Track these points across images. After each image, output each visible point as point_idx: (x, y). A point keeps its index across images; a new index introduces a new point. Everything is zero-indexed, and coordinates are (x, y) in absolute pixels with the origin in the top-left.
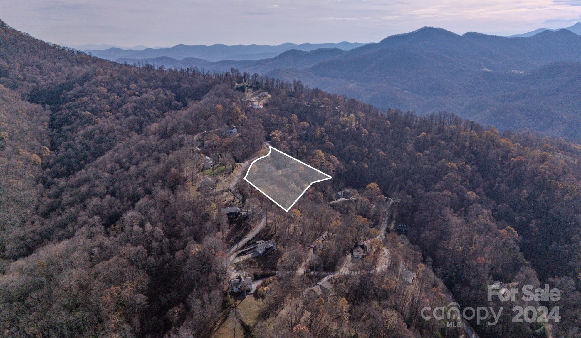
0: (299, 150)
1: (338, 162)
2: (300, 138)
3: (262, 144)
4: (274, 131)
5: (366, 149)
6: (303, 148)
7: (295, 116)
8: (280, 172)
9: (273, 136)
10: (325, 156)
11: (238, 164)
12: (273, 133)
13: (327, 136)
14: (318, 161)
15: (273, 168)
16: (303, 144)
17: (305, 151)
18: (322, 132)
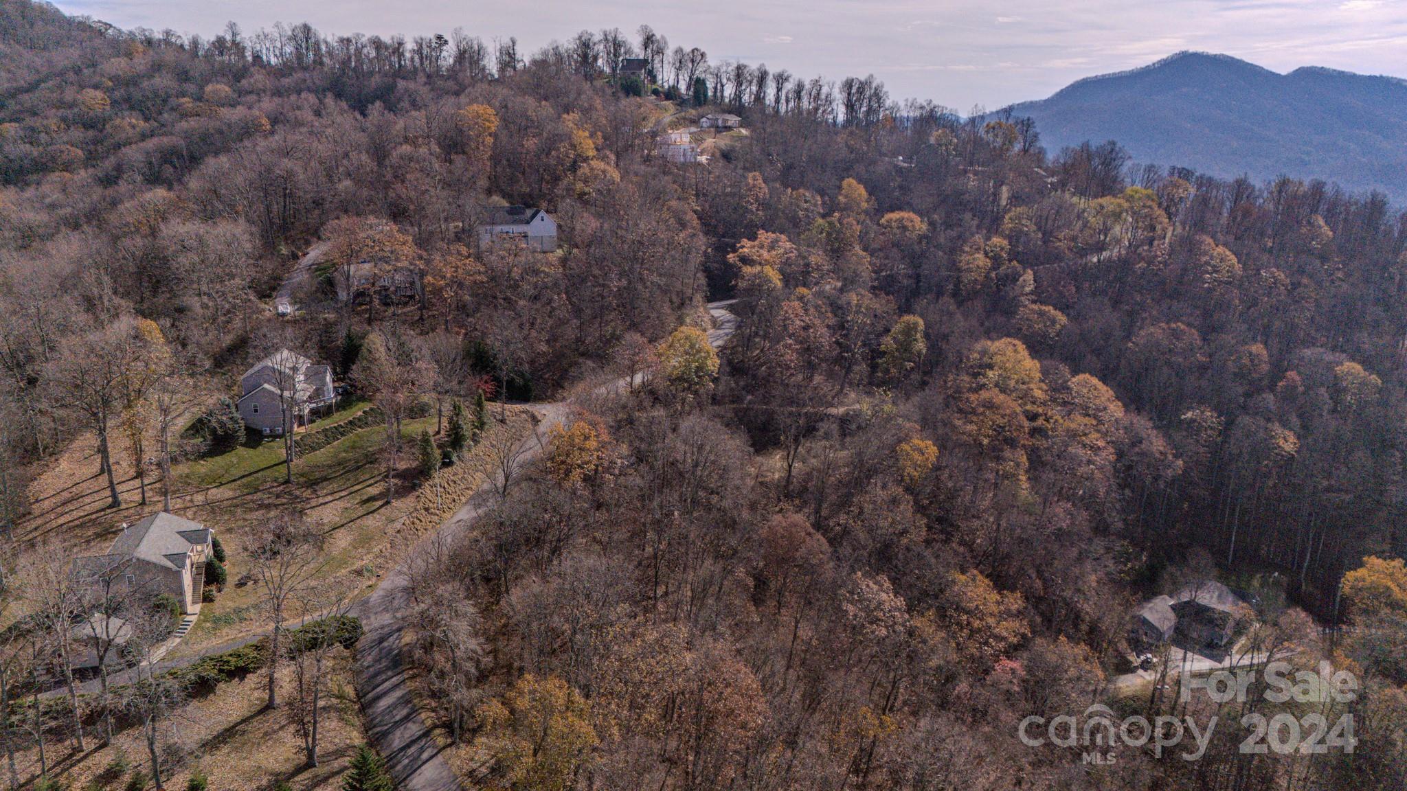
0: (888, 342)
1: (1116, 410)
2: (884, 286)
3: (682, 304)
4: (753, 237)
5: (1257, 348)
6: (909, 331)
7: (854, 189)
8: (774, 464)
9: (745, 260)
10: (1045, 372)
11: (518, 407)
12: (746, 247)
13: (1029, 276)
14: (1010, 404)
15: (732, 445)
16: (905, 309)
17: (921, 346)
18: (996, 260)
